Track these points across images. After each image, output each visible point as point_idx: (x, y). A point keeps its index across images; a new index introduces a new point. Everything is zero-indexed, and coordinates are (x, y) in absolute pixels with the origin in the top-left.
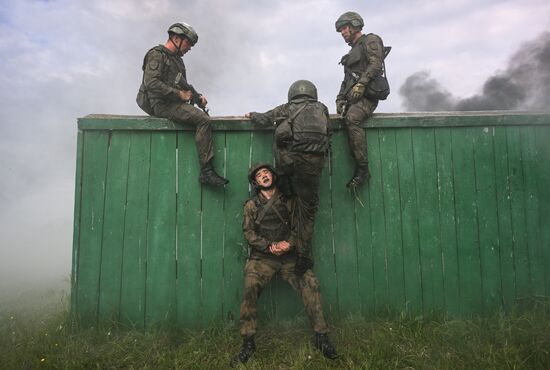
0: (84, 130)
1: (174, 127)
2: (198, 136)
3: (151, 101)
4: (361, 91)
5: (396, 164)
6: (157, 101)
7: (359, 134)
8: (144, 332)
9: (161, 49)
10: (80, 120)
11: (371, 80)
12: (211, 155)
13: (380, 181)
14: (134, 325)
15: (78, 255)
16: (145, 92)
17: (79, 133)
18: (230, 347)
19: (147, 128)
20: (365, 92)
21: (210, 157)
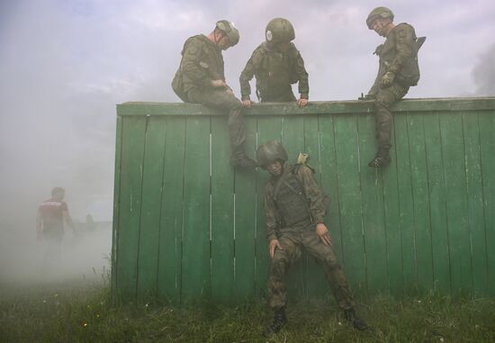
0: (122, 116)
1: (208, 112)
2: (231, 120)
3: (186, 86)
4: (392, 78)
5: (423, 148)
6: (191, 85)
7: (387, 117)
8: (180, 308)
9: (202, 38)
10: (118, 106)
11: (401, 67)
12: (243, 139)
13: (408, 164)
14: (170, 301)
15: (118, 234)
16: (181, 77)
17: (118, 119)
18: (262, 321)
19: (182, 113)
20: (395, 78)
21: (241, 141)
